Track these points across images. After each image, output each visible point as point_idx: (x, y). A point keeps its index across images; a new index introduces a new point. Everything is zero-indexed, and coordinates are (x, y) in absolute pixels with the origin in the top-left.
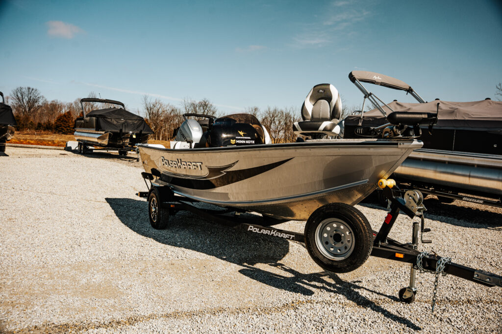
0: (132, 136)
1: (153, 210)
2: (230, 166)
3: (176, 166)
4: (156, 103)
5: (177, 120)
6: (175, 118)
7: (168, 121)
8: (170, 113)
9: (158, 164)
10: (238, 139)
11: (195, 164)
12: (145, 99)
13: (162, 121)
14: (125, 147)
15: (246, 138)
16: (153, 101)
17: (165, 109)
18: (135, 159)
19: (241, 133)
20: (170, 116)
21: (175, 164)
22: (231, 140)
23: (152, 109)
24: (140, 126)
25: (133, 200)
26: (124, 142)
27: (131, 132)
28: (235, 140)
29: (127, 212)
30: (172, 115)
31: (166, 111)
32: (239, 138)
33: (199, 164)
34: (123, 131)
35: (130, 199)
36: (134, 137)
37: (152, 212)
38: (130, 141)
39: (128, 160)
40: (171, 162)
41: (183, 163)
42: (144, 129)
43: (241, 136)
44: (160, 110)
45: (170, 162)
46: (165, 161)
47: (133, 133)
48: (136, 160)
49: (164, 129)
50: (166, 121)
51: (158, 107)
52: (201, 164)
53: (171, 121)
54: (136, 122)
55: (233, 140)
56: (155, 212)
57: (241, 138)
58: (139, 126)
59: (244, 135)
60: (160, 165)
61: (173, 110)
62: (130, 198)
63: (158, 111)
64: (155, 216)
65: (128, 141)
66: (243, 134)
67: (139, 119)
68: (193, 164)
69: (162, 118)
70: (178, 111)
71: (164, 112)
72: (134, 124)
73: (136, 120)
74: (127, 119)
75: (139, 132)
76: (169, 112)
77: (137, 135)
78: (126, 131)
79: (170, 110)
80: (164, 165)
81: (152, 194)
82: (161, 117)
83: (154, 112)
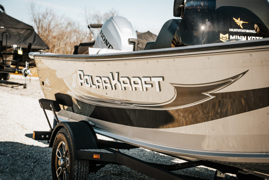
0: (17, 51)
1: (61, 162)
2: (226, 82)
3: (108, 85)
4: (47, 14)
5: (75, 37)
6: (72, 35)
7: (62, 38)
8: (66, 28)
9: (70, 85)
10: (233, 34)
11: (148, 80)
12: (32, 7)
13: (55, 38)
14: (7, 67)
15: (248, 31)
16: (43, 11)
17: (59, 22)
18: (21, 85)
19: (239, 22)
20: (66, 31)
21: (105, 82)
22: (221, 35)
23: (41, 22)
24: (28, 38)
25: (21, 144)
26: (4, 59)
27: (15, 46)
28: (227, 35)
29: (13, 164)
30: (69, 29)
31: (61, 24)
32: (235, 30)
33: (156, 81)
34: (4, 44)
35: (16, 143)
36: (20, 52)
37: (58, 166)
38: (14, 59)
39: (11, 86)
40: (99, 79)
41: (121, 80)
42: (34, 41)
43: (239, 28)
44: (53, 24)
45: (95, 79)
46: (86, 77)
47: (18, 48)
48: (22, 87)
49: (58, 48)
50: (60, 37)
51: (50, 19)
52: (161, 79)
53: (67, 38)
54: (22, 32)
55: (224, 34)
56: (63, 166)
57: (239, 30)
58: (26, 38)
59: (245, 27)
60: (74, 85)
61: (69, 24)
62: (16, 141)
63: (49, 25)
64: (63, 173)
65: (11, 58)
66: (243, 24)
67: (26, 27)
68: (143, 80)
69: (54, 34)
70: (76, 25)
71: (57, 25)
72: (19, 34)
73: (22, 29)
74: (9, 28)
75: (26, 46)
76: (64, 26)
77: (23, 50)
78: (9, 44)
79: (66, 23)
80: (82, 84)
81: (59, 135)
82: (53, 32)
83: (44, 25)
